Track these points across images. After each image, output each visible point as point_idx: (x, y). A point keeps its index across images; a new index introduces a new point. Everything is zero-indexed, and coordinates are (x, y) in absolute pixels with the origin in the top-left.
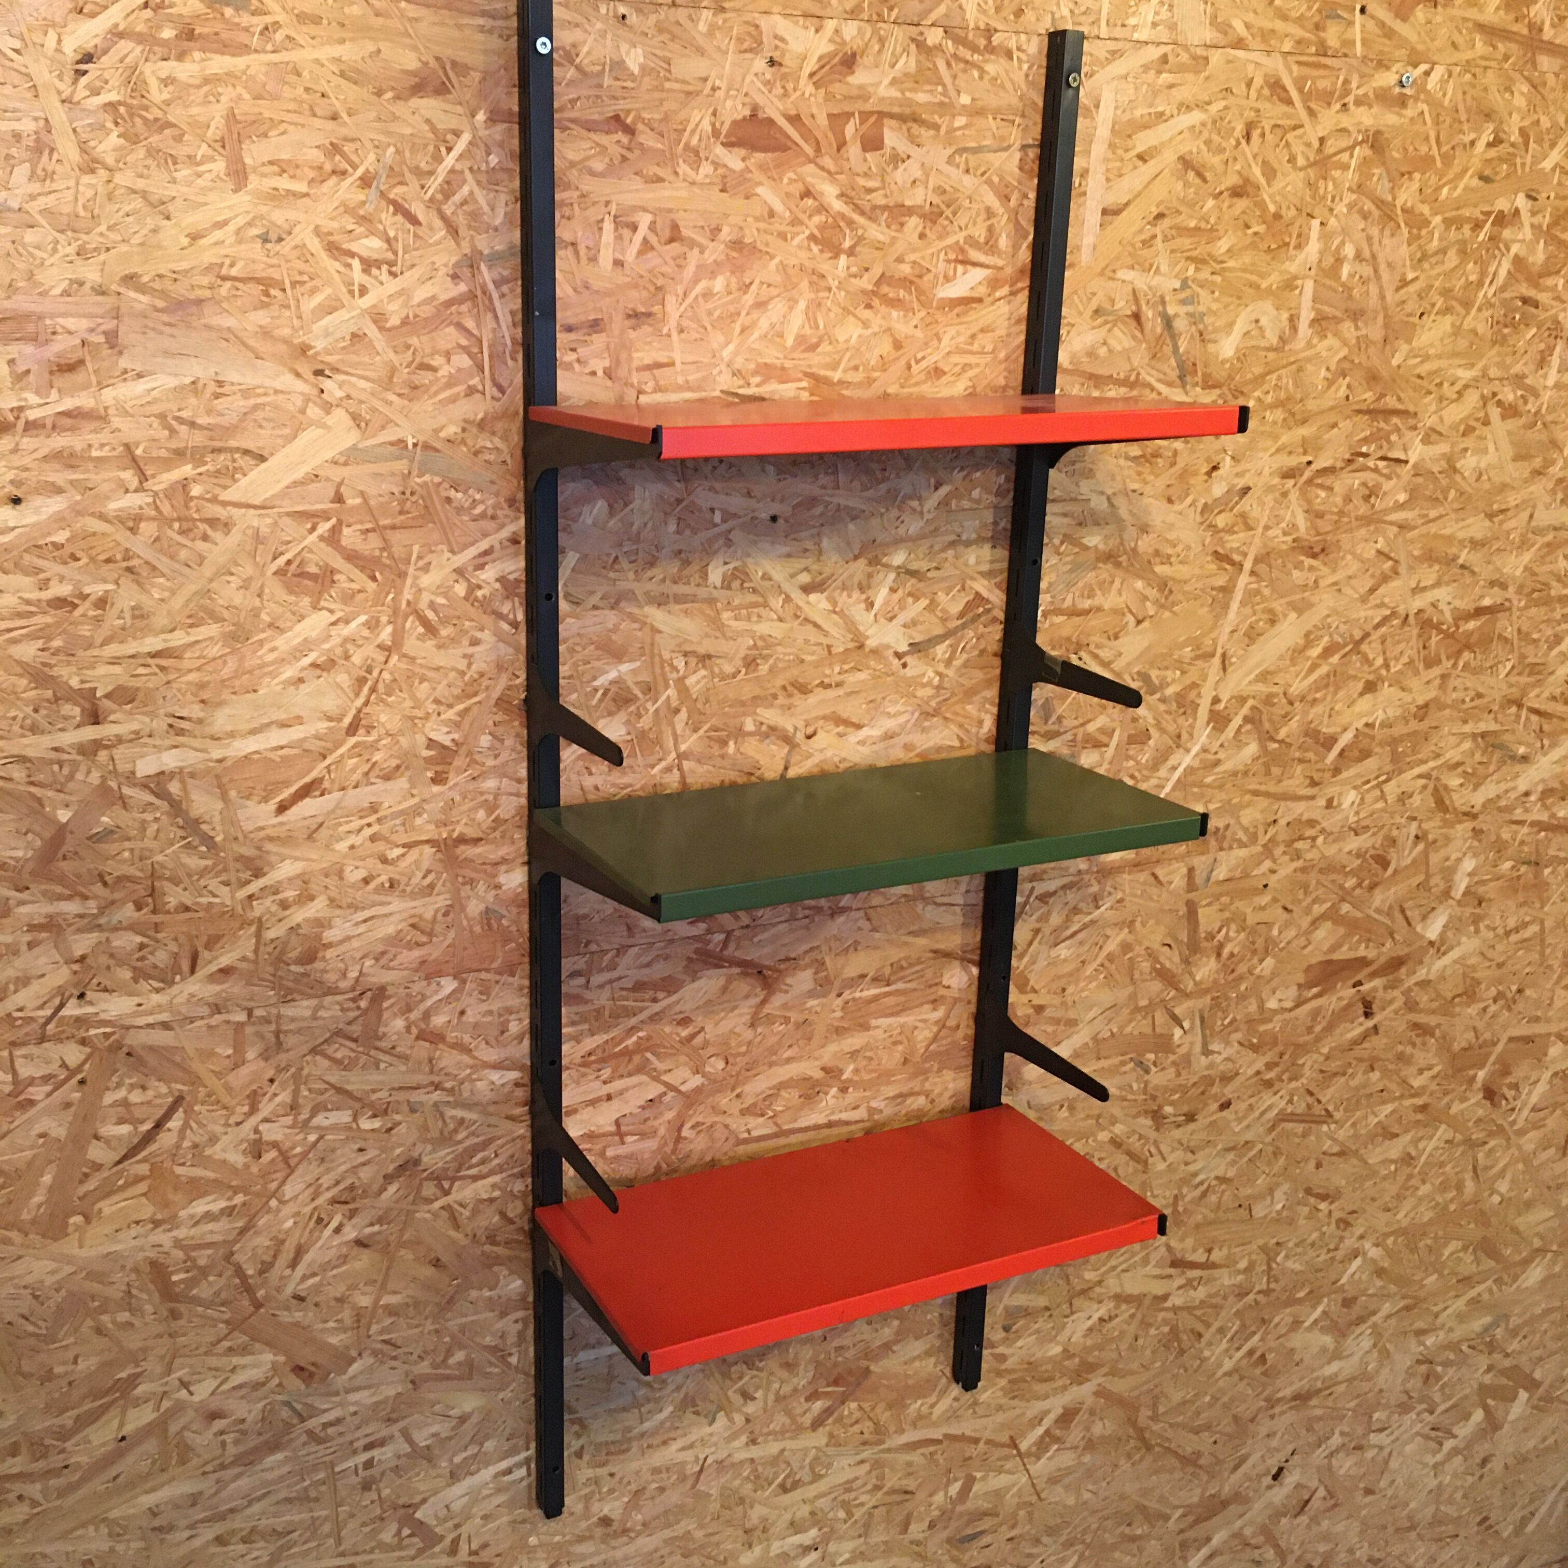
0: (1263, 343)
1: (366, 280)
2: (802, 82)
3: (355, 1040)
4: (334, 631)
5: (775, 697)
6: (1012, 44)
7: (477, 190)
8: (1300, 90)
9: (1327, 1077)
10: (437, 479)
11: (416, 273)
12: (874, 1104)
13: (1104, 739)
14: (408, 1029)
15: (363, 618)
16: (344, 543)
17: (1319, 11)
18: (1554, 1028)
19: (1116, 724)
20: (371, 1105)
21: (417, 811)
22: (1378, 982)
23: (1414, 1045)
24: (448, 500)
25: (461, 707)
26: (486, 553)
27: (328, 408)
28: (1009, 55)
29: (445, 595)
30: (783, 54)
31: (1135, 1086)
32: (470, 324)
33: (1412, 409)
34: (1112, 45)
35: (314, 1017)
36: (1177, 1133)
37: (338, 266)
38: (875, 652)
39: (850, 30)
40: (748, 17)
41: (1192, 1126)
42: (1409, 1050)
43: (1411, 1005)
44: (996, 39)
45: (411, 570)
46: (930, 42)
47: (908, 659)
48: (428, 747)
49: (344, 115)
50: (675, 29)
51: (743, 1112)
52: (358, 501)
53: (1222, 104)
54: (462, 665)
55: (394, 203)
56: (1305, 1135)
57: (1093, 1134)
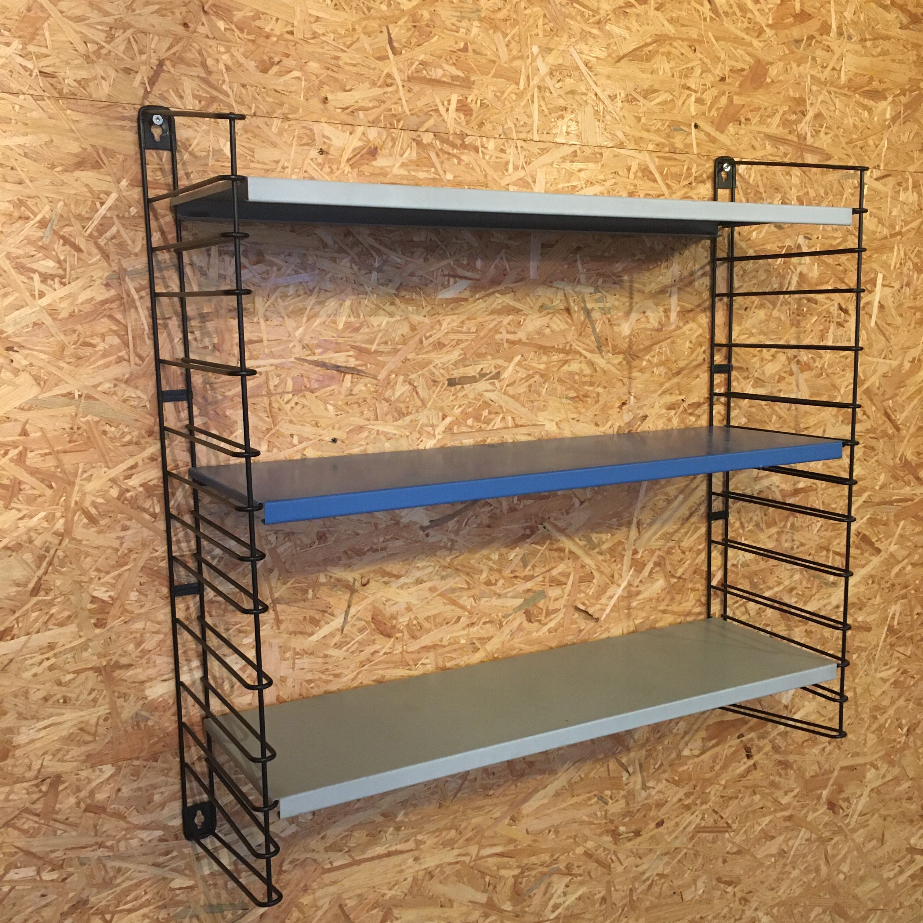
0: (649, 326)
1: (43, 287)
2: (342, 165)
3: (38, 815)
4: (21, 524)
5: (340, 559)
6: (478, 143)
7: (122, 231)
8: (661, 173)
9: (726, 800)
10: (96, 419)
11: (80, 283)
12: (419, 837)
13: (563, 579)
14: (78, 804)
15: (42, 514)
16: (28, 463)
17: (669, 126)
18: (868, 759)
19: (571, 570)
20: (50, 863)
21: (84, 647)
22: (753, 735)
23: (780, 775)
24: (105, 432)
25: (116, 573)
26: (132, 467)
27: (16, 372)
28: (477, 150)
29: (103, 496)
30: (329, 147)
31: (599, 814)
32: (119, 316)
33: (744, 366)
34: (541, 145)
35: (7, 800)
36: (629, 845)
37: (23, 278)
38: (407, 526)
39: (373, 134)
40: (304, 124)
41: (639, 839)
42: (777, 779)
43: (776, 749)
44: (468, 140)
45: (78, 481)
46: (425, 142)
47: (429, 531)
48: (92, 602)
49: (27, 181)
50: (257, 131)
51: (327, 850)
52: (39, 434)
53: (614, 181)
54: (116, 544)
55: (63, 237)
56: (714, 842)
57: (574, 850)
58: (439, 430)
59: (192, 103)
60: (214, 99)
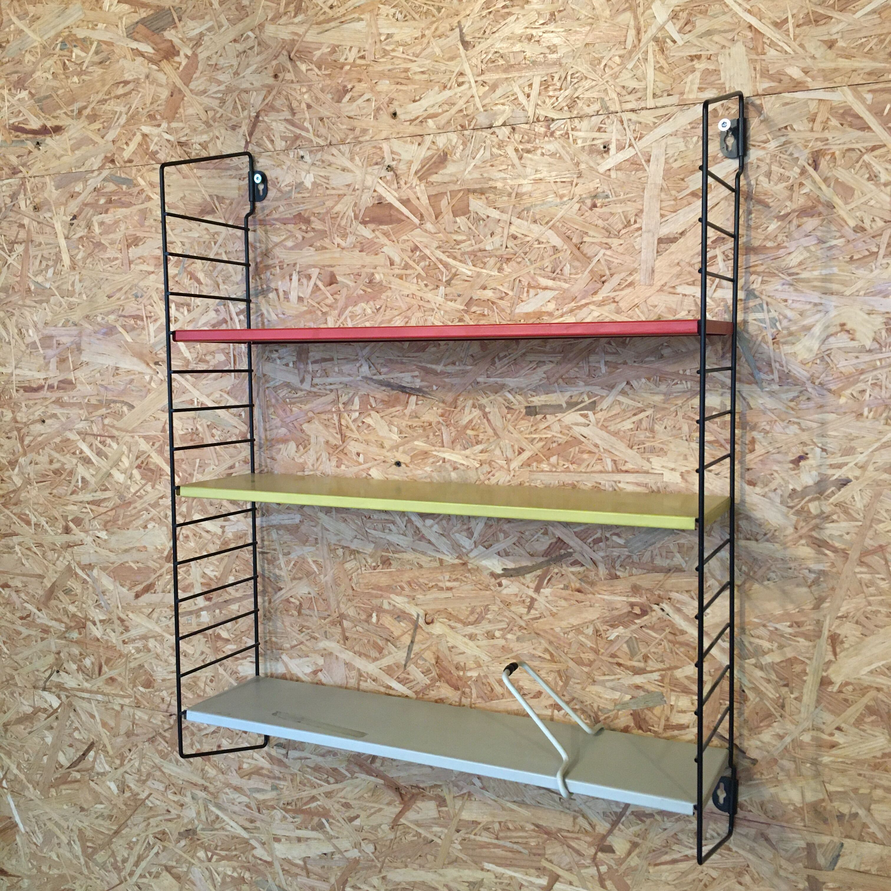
0: (853, 345)
1: (178, 314)
2: (411, 178)
3: (167, 742)
5: (403, 589)
6: (568, 127)
8: (878, 114)
10: (208, 423)
16: (165, 454)
20: (174, 786)
27: (160, 382)
28: (566, 135)
30: (397, 162)
34: (661, 112)
35: (149, 721)
38: (476, 570)
39: (442, 140)
40: (374, 144)
44: (554, 126)
45: (195, 473)
47: (502, 580)
48: (203, 577)
50: (332, 159)
55: (190, 273)
58: (515, 465)
59: (280, 144)
60: (297, 137)
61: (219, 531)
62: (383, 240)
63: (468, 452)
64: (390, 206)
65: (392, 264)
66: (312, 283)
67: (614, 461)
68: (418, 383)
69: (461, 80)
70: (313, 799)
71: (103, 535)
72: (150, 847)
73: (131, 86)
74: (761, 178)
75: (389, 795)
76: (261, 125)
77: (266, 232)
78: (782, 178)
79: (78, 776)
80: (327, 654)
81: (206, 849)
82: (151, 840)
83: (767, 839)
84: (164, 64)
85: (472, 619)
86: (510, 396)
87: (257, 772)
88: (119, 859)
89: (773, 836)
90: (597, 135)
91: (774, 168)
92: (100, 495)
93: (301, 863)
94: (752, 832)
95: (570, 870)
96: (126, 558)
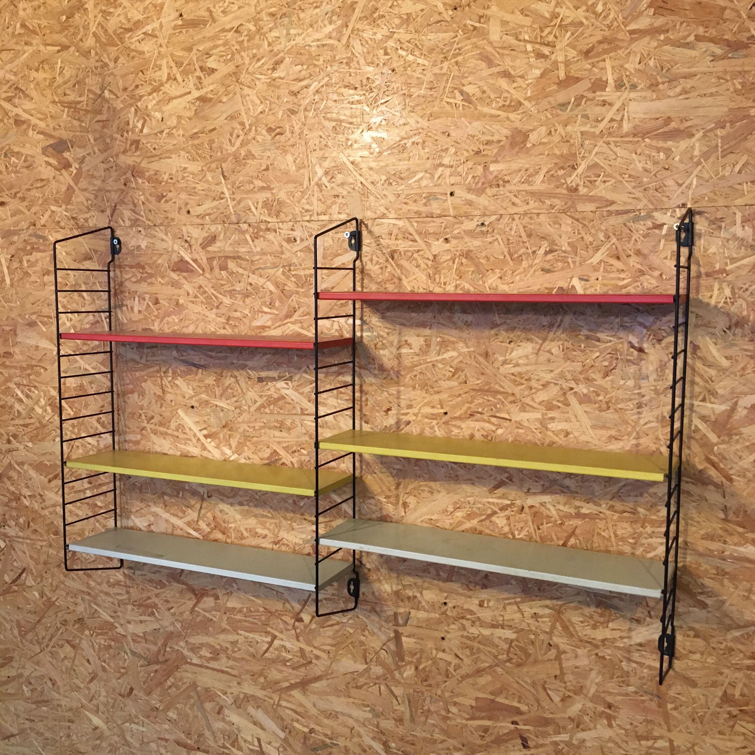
6: (276, 227)
8: (420, 234)
17: (426, 197)
22: (530, 728)
28: (276, 231)
30: (190, 238)
31: (372, 721)
33: (510, 391)
39: (214, 228)
40: (178, 227)
44: (270, 226)
46: (243, 229)
50: (156, 233)
58: (252, 409)
59: (128, 223)
60: (137, 220)
61: (96, 444)
62: (184, 281)
63: (228, 401)
64: (187, 262)
65: (188, 294)
66: (146, 303)
67: (302, 409)
68: (202, 363)
69: (222, 196)
70: (149, 598)
71: (30, 445)
72: (58, 629)
73: (44, 183)
74: (369, 262)
75: (189, 595)
76: (117, 212)
77: (121, 272)
78: (377, 263)
79: (16, 588)
80: (155, 515)
81: (90, 630)
82: (59, 625)
83: (376, 612)
84: (63, 171)
85: (231, 495)
86: (250, 372)
87: (118, 583)
88: (40, 637)
89: (378, 609)
90: (291, 232)
91: (375, 258)
92: (28, 421)
93: (142, 635)
94: (369, 608)
95: (282, 632)
96: (43, 459)
